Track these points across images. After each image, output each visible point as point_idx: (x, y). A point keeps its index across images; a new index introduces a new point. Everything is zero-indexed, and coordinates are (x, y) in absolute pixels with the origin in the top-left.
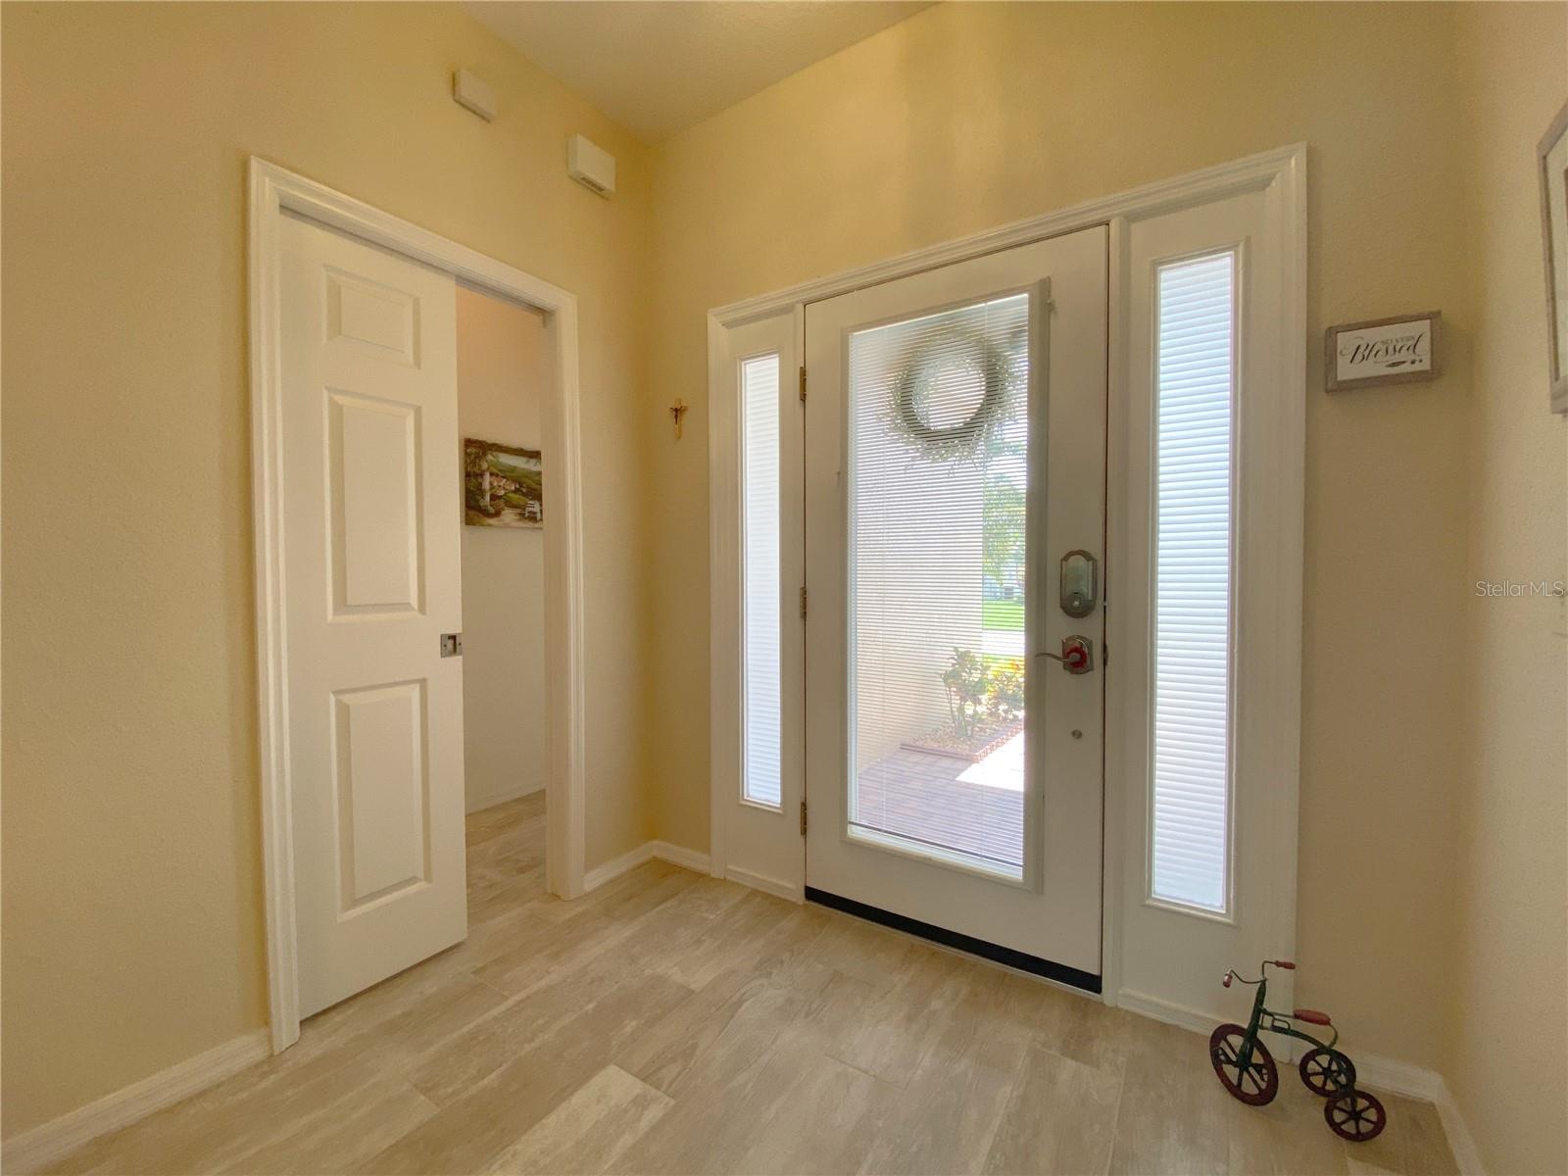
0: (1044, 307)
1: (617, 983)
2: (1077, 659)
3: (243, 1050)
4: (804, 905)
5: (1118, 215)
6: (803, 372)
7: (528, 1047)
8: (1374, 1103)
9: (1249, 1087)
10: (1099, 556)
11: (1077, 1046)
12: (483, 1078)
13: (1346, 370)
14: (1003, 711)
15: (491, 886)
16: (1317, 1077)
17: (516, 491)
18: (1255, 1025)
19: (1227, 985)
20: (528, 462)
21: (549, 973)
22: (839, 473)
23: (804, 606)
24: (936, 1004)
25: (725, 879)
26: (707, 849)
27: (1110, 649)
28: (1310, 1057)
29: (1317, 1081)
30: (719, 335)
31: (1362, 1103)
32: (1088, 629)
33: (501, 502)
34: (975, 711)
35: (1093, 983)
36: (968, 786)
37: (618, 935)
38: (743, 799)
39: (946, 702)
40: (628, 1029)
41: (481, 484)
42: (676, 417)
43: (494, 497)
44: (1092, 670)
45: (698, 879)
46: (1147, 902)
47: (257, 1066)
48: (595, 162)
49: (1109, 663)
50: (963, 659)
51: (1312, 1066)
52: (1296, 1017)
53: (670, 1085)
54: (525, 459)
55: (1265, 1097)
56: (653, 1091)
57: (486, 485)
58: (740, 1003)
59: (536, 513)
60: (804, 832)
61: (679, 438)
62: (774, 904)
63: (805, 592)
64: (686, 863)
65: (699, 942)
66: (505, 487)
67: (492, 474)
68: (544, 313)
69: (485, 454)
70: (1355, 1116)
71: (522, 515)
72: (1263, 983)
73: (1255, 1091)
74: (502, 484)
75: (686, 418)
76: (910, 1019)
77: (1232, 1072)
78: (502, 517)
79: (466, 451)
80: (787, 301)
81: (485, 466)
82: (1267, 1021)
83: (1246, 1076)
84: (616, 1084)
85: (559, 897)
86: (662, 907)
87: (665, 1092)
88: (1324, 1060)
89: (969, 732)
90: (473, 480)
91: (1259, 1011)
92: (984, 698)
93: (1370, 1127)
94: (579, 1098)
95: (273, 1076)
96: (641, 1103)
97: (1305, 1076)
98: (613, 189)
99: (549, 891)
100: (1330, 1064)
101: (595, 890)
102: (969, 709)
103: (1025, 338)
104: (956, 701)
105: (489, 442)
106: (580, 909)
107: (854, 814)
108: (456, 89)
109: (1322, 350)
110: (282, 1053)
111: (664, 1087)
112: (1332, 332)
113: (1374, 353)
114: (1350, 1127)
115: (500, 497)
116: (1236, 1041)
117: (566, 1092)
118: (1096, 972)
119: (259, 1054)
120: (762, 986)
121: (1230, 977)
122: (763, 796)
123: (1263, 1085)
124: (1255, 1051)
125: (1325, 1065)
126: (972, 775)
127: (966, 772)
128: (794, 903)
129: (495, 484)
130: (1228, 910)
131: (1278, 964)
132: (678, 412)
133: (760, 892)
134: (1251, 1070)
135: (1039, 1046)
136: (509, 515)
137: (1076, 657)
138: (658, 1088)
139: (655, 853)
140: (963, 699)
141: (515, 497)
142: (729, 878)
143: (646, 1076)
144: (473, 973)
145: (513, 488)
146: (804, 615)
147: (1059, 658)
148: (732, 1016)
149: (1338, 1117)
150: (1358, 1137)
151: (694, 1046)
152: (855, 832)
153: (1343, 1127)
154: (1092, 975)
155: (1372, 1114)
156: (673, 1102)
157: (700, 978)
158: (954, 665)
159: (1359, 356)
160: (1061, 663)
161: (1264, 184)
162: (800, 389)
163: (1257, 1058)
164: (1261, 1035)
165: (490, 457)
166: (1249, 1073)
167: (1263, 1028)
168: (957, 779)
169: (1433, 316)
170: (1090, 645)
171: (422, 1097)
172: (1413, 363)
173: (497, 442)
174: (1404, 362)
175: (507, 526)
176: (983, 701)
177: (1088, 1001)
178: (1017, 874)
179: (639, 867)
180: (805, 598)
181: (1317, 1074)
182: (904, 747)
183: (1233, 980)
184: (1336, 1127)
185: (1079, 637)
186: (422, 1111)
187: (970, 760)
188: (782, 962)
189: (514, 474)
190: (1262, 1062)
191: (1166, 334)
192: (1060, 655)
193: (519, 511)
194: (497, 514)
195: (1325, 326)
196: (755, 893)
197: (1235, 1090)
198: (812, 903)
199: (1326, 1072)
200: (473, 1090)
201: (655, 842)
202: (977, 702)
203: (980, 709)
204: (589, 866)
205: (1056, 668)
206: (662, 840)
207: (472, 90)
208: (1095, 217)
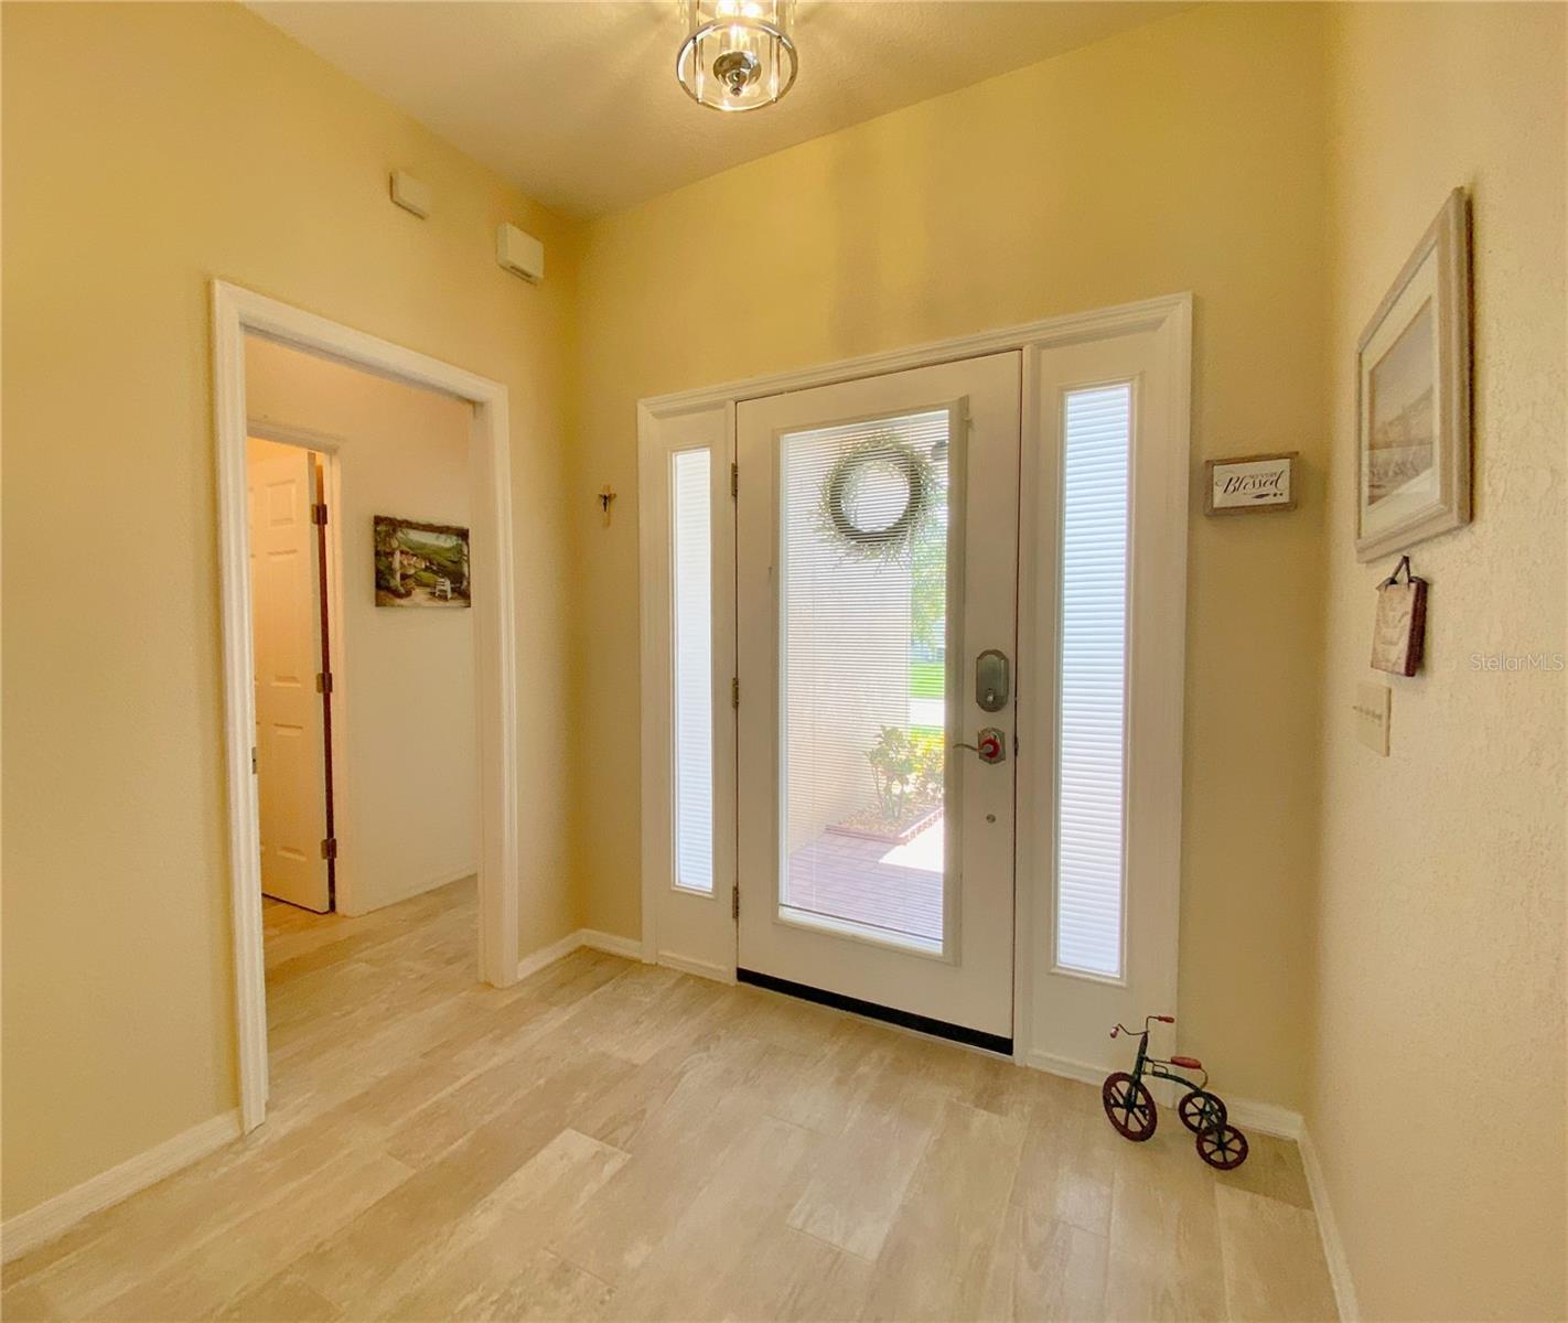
0: (963, 424)
1: (563, 1061)
2: (991, 750)
3: (219, 1129)
4: (737, 986)
5: (1032, 341)
6: (735, 468)
7: (488, 1118)
8: (1238, 1135)
9: (1134, 1127)
10: (1010, 655)
11: (989, 1099)
12: (452, 1144)
13: (1220, 499)
14: (933, 790)
15: (421, 977)
16: (1194, 1117)
17: (427, 569)
18: (1139, 1070)
19: (1113, 1036)
20: (438, 538)
21: (494, 1054)
22: (770, 568)
23: (736, 696)
24: (863, 1069)
25: (657, 964)
26: (637, 935)
27: (1019, 741)
28: (1188, 1099)
29: (1195, 1121)
30: (648, 425)
31: (1228, 1135)
32: (1001, 721)
33: (411, 582)
34: (902, 790)
35: (1005, 1046)
36: (894, 868)
37: (555, 1019)
38: (675, 886)
39: (872, 781)
40: (579, 1100)
41: (391, 563)
42: (605, 504)
43: (404, 577)
44: (1004, 759)
45: (627, 966)
46: (1053, 971)
47: (231, 1145)
48: (524, 250)
49: (1019, 752)
50: (890, 736)
51: (1190, 1108)
52: (1173, 1062)
53: (625, 1143)
54: (434, 535)
55: (1145, 1134)
56: (610, 1148)
57: (396, 565)
58: (682, 1074)
59: (445, 591)
60: (736, 915)
61: (609, 524)
62: (706, 987)
63: (737, 683)
64: (614, 950)
65: (637, 1022)
66: (416, 565)
67: (402, 552)
68: (475, 404)
69: (394, 531)
70: (1222, 1146)
71: (433, 594)
72: (1146, 1034)
73: (1139, 1129)
74: (412, 562)
75: (614, 506)
76: (840, 1082)
77: (1120, 1113)
78: (412, 597)
79: (376, 531)
80: (719, 398)
81: (395, 544)
82: (1148, 1067)
83: (1131, 1115)
84: (575, 1145)
85: (492, 986)
86: (595, 992)
87: (622, 1149)
88: (1199, 1101)
89: (896, 814)
90: (383, 558)
91: (1142, 1059)
92: (912, 777)
93: (1235, 1156)
94: (545, 1154)
95: (248, 1153)
96: (600, 1158)
97: (1184, 1117)
98: (541, 276)
99: (482, 980)
100: (1204, 1106)
101: (526, 979)
102: (896, 788)
103: (946, 450)
104: (883, 782)
105: (399, 518)
106: (516, 996)
107: (784, 897)
108: (394, 187)
109: (1201, 479)
110: (252, 1132)
111: (621, 1144)
112: (1210, 464)
113: (1243, 484)
114: (1217, 1157)
115: (410, 576)
116: (1124, 1086)
117: (531, 1152)
118: (1009, 1037)
119: (231, 1134)
120: (701, 1059)
121: (1117, 1029)
122: (696, 882)
123: (1145, 1123)
124: (1140, 1094)
125: (1201, 1107)
126: (895, 857)
127: (888, 855)
128: (727, 985)
129: (405, 562)
130: (1122, 975)
131: (1160, 1019)
132: (606, 499)
133: (691, 975)
134: (1136, 1110)
135: (955, 1100)
136: (420, 595)
137: (991, 748)
138: (615, 1146)
139: (584, 941)
140: (890, 779)
141: (427, 576)
142: (661, 963)
143: (601, 1135)
144: (421, 1057)
145: (423, 566)
146: (736, 705)
147: (975, 749)
148: (676, 1086)
149: (1208, 1148)
150: (1225, 1166)
151: (644, 1111)
152: (786, 914)
153: (1212, 1157)
154: (1005, 1039)
155: (1236, 1145)
156: (629, 1156)
157: (642, 1053)
158: (880, 743)
159: (1231, 488)
160: (977, 755)
161: (1156, 325)
162: (732, 483)
163: (1141, 1100)
164: (1144, 1079)
165: (400, 534)
166: (1134, 1114)
167: (1145, 1073)
168: (881, 861)
169: (1292, 456)
170: (1002, 735)
171: (399, 1163)
172: (1275, 495)
173: (409, 519)
174: (1267, 495)
175: (417, 606)
176: (911, 780)
177: (1001, 1063)
178: (937, 948)
179: (569, 955)
180: (737, 689)
181: (1194, 1114)
182: (828, 829)
183: (1119, 1033)
184: (1206, 1157)
185: (994, 729)
186: (399, 1174)
187: (895, 841)
188: (719, 1038)
189: (423, 552)
190: (1143, 1102)
191: (1072, 454)
192: (977, 747)
193: (429, 590)
194: (408, 594)
195: (1205, 458)
196: (686, 976)
197: (1123, 1130)
198: (742, 983)
199: (1202, 1112)
200: (445, 1154)
201: (583, 930)
202: (904, 782)
203: (908, 789)
204: (522, 955)
205: (972, 758)
206: (591, 928)
207: (408, 190)
208: (1010, 342)
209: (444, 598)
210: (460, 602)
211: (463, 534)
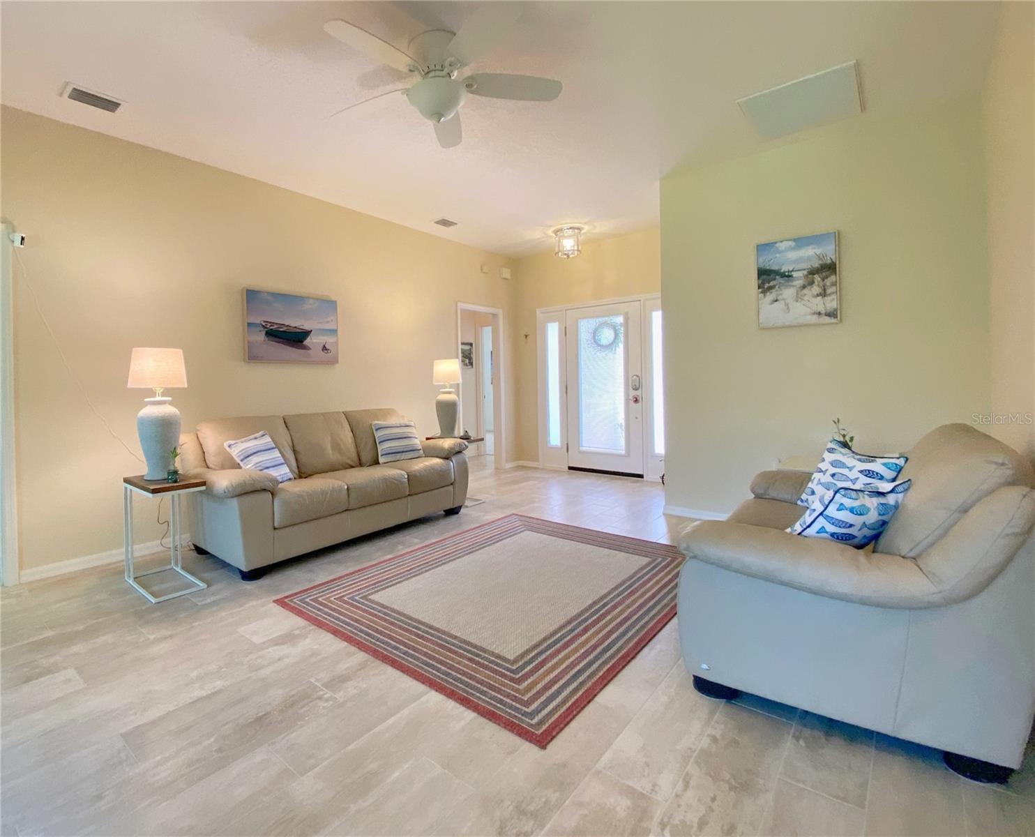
0: (627, 319)
2: (636, 400)
4: (568, 471)
5: (643, 299)
6: (565, 328)
10: (640, 376)
11: (638, 490)
23: (566, 390)
25: (543, 468)
26: (538, 461)
27: (643, 398)
30: (540, 315)
32: (638, 393)
35: (641, 476)
38: (548, 446)
44: (639, 402)
46: (653, 455)
48: (506, 273)
49: (643, 401)
60: (567, 451)
61: (527, 344)
62: (559, 472)
64: (530, 465)
75: (528, 337)
80: (561, 309)
98: (511, 279)
103: (623, 325)
107: (582, 444)
108: (482, 268)
118: (642, 474)
128: (565, 471)
132: (526, 336)
133: (554, 470)
139: (520, 464)
142: (545, 468)
146: (567, 393)
152: (582, 449)
162: (564, 332)
170: (639, 397)
177: (641, 480)
178: (624, 452)
180: (567, 388)
185: (636, 395)
192: (632, 400)
198: (570, 470)
201: (520, 461)
205: (632, 403)
206: (523, 460)
207: (485, 269)
208: (639, 299)
209: (467, 365)
210: (470, 367)
211: (471, 345)
